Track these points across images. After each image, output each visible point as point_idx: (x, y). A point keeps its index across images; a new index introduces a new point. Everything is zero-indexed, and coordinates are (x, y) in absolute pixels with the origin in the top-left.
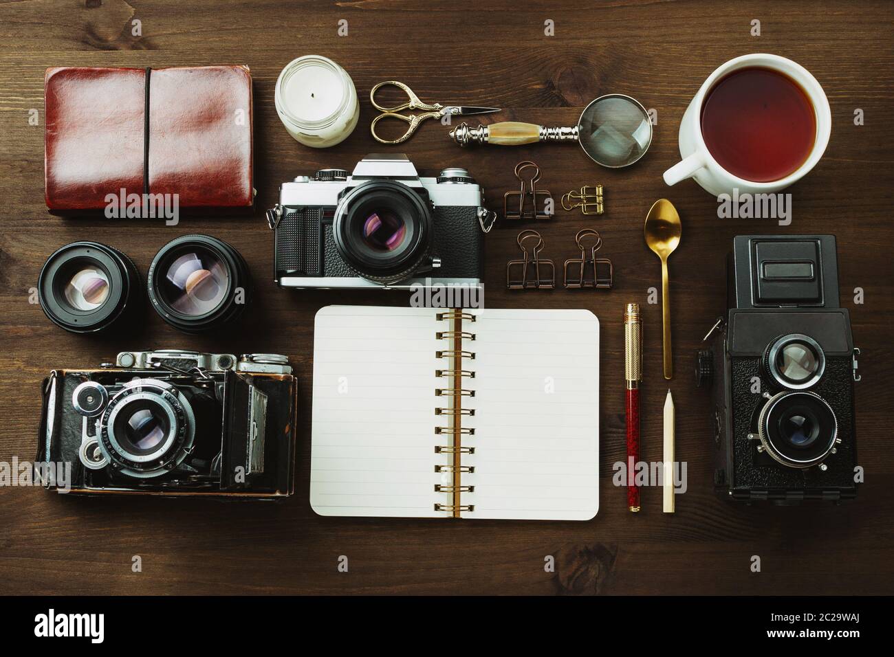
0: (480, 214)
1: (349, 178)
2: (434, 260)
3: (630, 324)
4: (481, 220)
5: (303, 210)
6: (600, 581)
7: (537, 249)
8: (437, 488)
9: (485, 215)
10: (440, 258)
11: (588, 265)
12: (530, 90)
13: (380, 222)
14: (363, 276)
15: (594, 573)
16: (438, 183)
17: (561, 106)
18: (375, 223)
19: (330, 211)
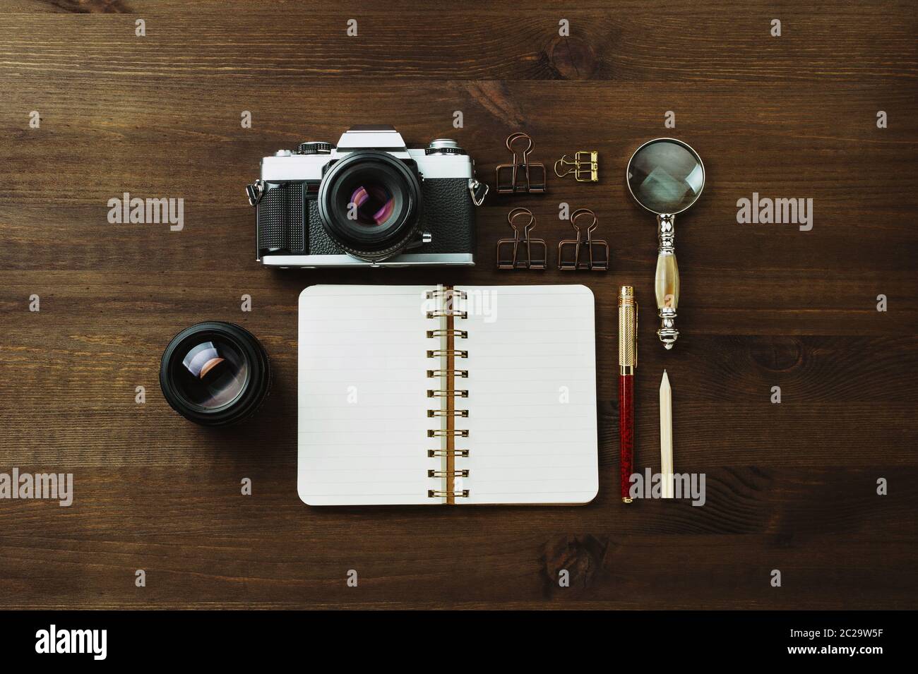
0: (471, 186)
1: (333, 151)
2: (424, 235)
3: (624, 308)
4: (472, 193)
5: (285, 185)
6: (590, 574)
7: (528, 228)
8: (431, 474)
9: (476, 187)
10: (430, 232)
11: (584, 246)
12: (523, 61)
13: (367, 196)
14: (350, 253)
15: (583, 566)
16: (427, 154)
17: (555, 79)
18: (361, 196)
19: (313, 186)
